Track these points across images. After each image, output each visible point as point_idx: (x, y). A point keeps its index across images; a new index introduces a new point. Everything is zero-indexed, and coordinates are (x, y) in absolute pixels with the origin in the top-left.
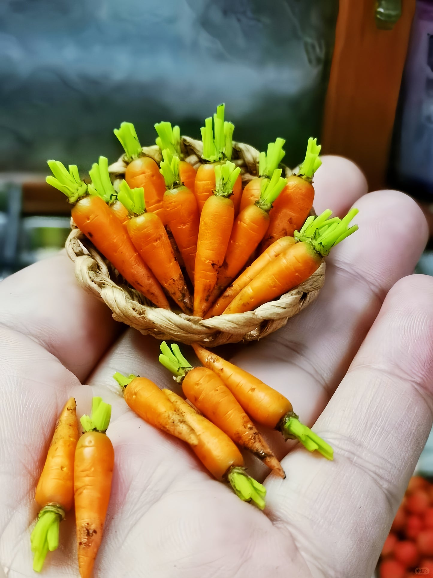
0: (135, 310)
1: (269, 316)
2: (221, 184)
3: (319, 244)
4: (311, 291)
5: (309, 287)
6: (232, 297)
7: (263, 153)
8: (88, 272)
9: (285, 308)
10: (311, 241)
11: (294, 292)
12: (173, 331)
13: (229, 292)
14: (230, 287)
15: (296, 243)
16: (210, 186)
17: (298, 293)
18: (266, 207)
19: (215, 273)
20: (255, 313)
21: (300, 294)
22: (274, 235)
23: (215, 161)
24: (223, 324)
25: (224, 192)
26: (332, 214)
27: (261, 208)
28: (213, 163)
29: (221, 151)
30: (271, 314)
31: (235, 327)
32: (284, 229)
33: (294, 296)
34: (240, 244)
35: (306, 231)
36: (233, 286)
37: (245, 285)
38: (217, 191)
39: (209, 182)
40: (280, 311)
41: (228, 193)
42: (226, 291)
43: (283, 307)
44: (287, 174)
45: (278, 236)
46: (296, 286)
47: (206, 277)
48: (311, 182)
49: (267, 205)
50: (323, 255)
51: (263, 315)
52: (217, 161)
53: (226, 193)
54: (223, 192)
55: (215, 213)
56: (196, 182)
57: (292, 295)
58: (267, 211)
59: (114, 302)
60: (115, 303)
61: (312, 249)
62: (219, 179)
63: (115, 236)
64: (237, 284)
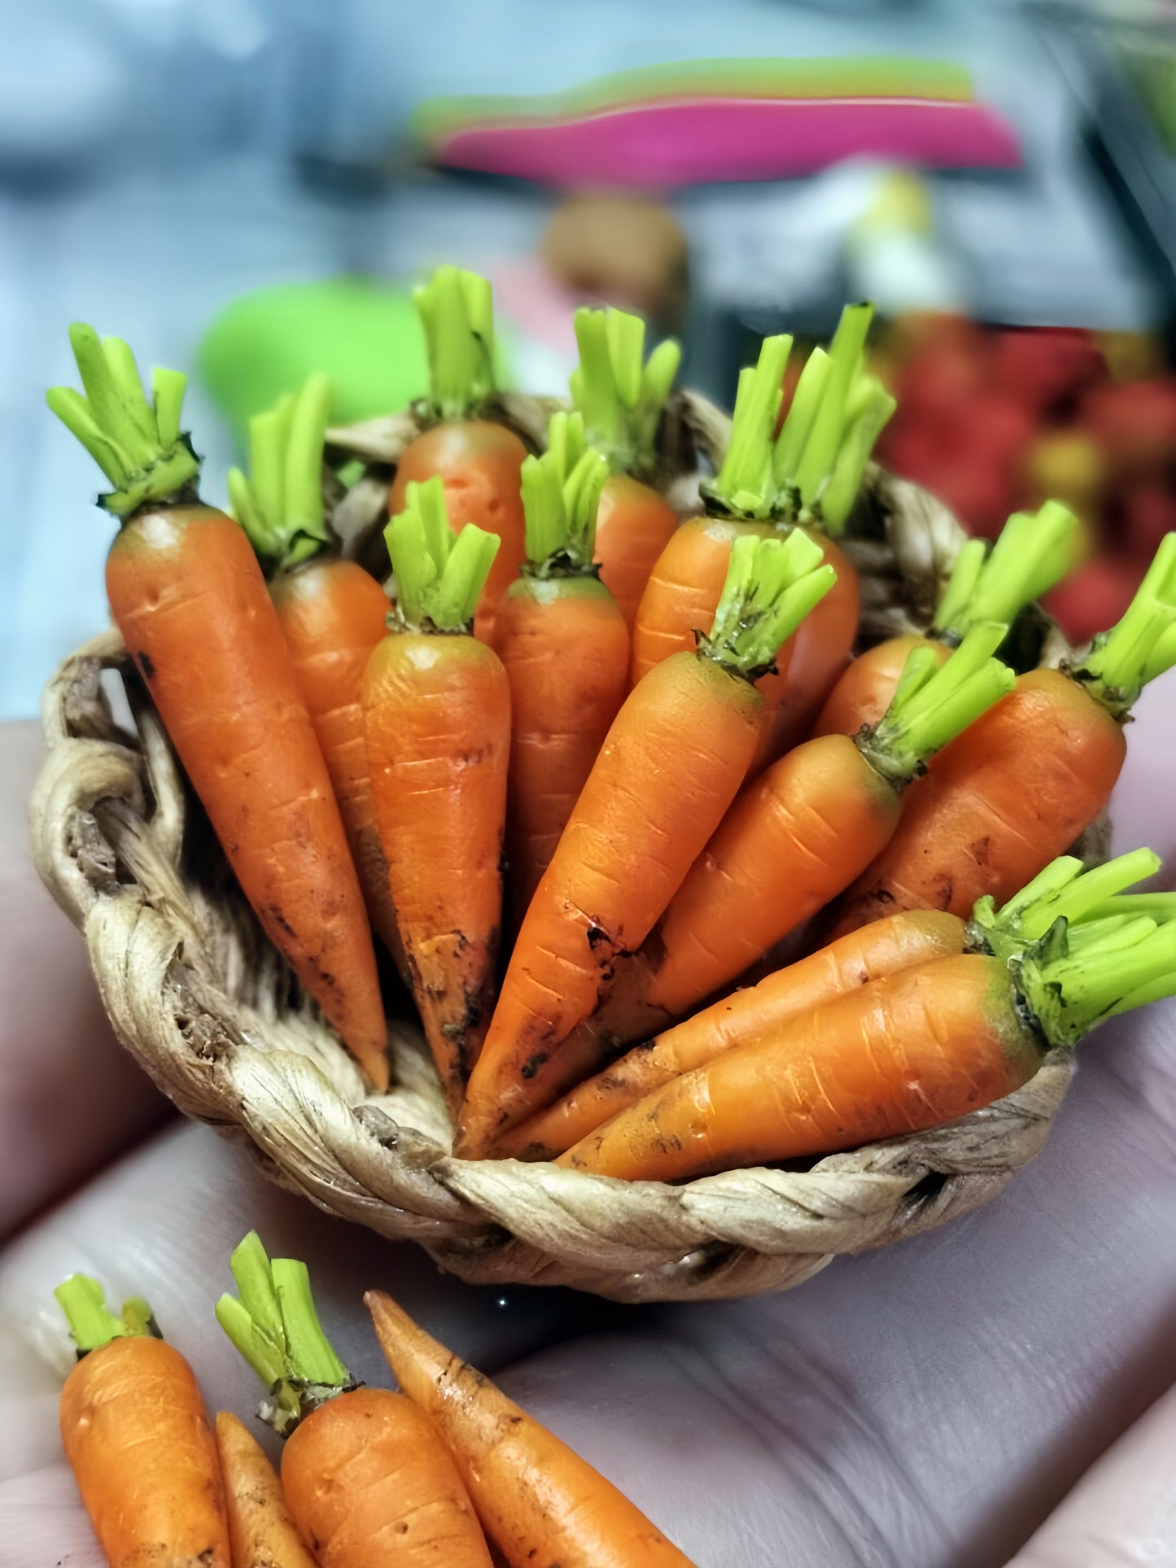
0: (186, 1031)
1: (738, 1231)
2: (737, 613)
3: (1049, 989)
4: (968, 1174)
5: (961, 1155)
6: (633, 1094)
7: (977, 547)
8: (69, 811)
9: (817, 1216)
10: (1020, 963)
11: (884, 1156)
12: (310, 1166)
13: (631, 1069)
14: (642, 1048)
15: (966, 951)
16: (696, 611)
17: (902, 1165)
18: (892, 763)
19: (590, 974)
20: (680, 1197)
21: (913, 1171)
22: (899, 888)
23: (750, 515)
24: (525, 1206)
25: (738, 651)
26: (1157, 873)
27: (873, 762)
28: (741, 520)
29: (791, 482)
30: (747, 1224)
31: (573, 1232)
32: (944, 877)
33: (876, 1177)
34: (741, 881)
35: (1025, 913)
36: (655, 1048)
37: (703, 1061)
38: (712, 637)
39: (696, 594)
40: (794, 1222)
41: (754, 658)
42: (621, 1061)
43: (813, 1207)
44: (1046, 655)
45: (911, 894)
46: (902, 1135)
47: (549, 976)
48: (1121, 718)
49: (901, 754)
50: (1053, 1040)
51: (711, 1218)
52: (762, 521)
53: (746, 659)
54: (733, 650)
55: (669, 727)
56: (652, 578)
57: (868, 1168)
58: (897, 781)
59: (120, 969)
60: (123, 973)
61: (1011, 1000)
62: (735, 590)
63: (240, 700)
64: (672, 1046)
